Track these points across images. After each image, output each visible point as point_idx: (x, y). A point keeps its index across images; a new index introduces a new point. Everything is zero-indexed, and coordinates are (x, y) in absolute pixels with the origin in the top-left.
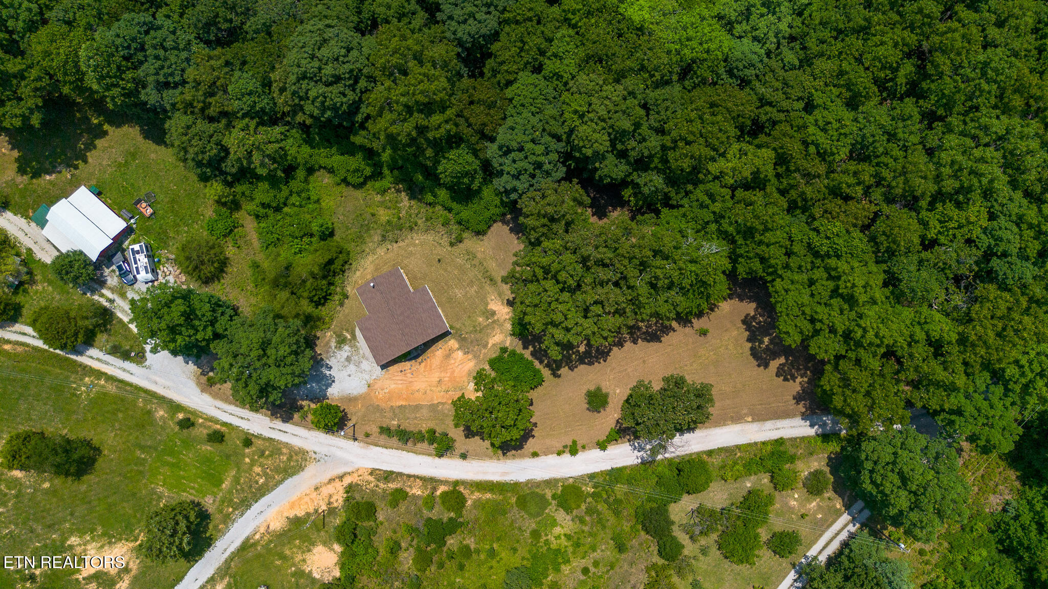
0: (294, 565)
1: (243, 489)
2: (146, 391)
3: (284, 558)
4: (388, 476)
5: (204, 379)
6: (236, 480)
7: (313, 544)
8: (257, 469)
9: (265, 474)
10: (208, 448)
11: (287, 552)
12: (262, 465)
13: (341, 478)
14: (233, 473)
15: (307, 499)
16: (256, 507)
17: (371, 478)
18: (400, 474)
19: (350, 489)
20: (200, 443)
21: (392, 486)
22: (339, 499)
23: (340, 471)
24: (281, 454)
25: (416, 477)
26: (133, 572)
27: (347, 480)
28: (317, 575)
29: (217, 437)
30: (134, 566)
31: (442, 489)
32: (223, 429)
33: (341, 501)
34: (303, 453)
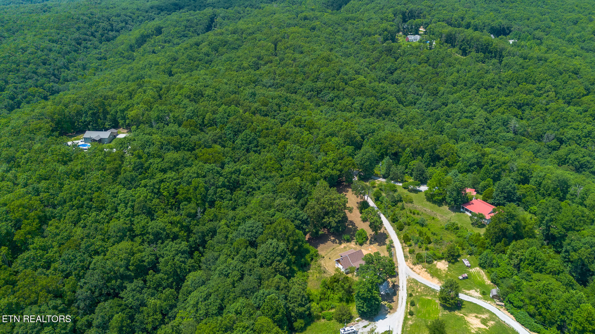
0: (447, 272)
1: (429, 292)
2: (403, 328)
3: (446, 276)
4: (406, 257)
5: (391, 311)
6: (426, 295)
7: (437, 269)
8: (419, 290)
9: (420, 287)
10: (418, 305)
11: (444, 275)
12: (417, 289)
13: (412, 269)
14: (424, 297)
15: (424, 275)
16: (433, 287)
17: (409, 261)
18: (404, 255)
19: (414, 264)
20: (417, 308)
21: (409, 255)
22: (419, 266)
23: (410, 270)
24: (411, 286)
25: (404, 252)
26: (476, 314)
27: (412, 266)
28: (447, 266)
29: (413, 304)
30: (474, 315)
31: (404, 245)
32: (409, 303)
33: (420, 266)
34: (408, 280)
